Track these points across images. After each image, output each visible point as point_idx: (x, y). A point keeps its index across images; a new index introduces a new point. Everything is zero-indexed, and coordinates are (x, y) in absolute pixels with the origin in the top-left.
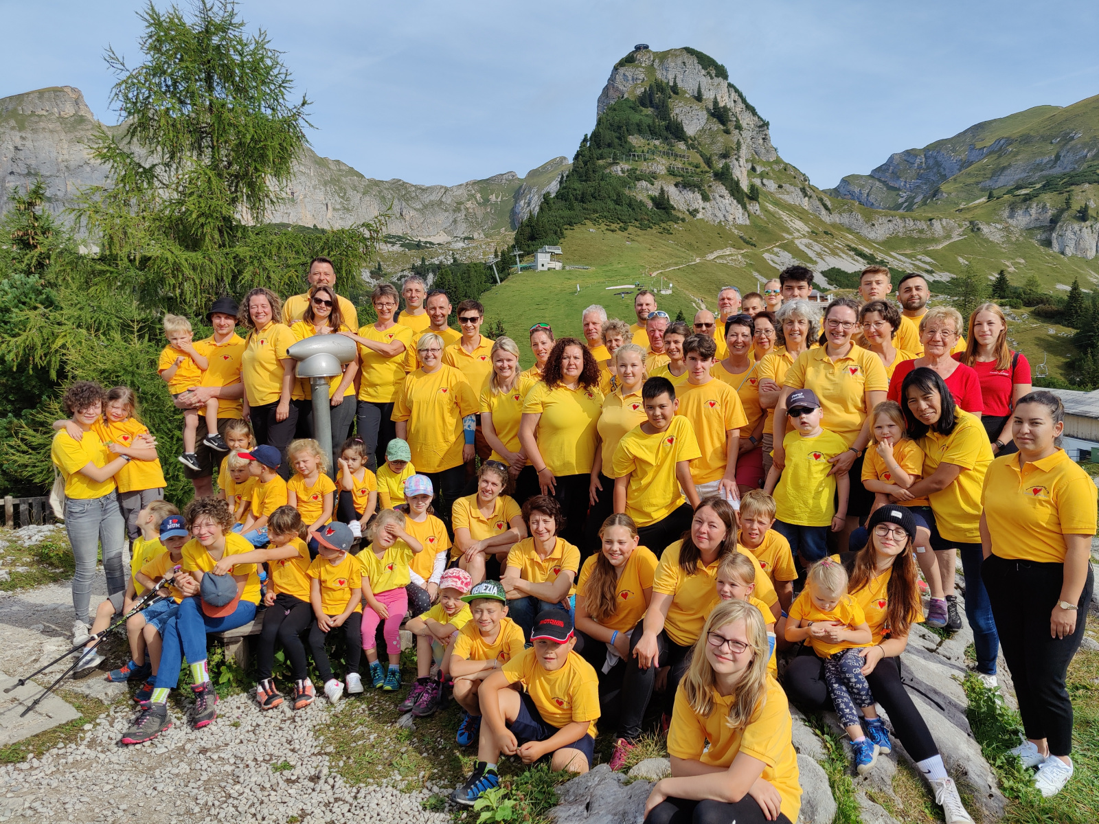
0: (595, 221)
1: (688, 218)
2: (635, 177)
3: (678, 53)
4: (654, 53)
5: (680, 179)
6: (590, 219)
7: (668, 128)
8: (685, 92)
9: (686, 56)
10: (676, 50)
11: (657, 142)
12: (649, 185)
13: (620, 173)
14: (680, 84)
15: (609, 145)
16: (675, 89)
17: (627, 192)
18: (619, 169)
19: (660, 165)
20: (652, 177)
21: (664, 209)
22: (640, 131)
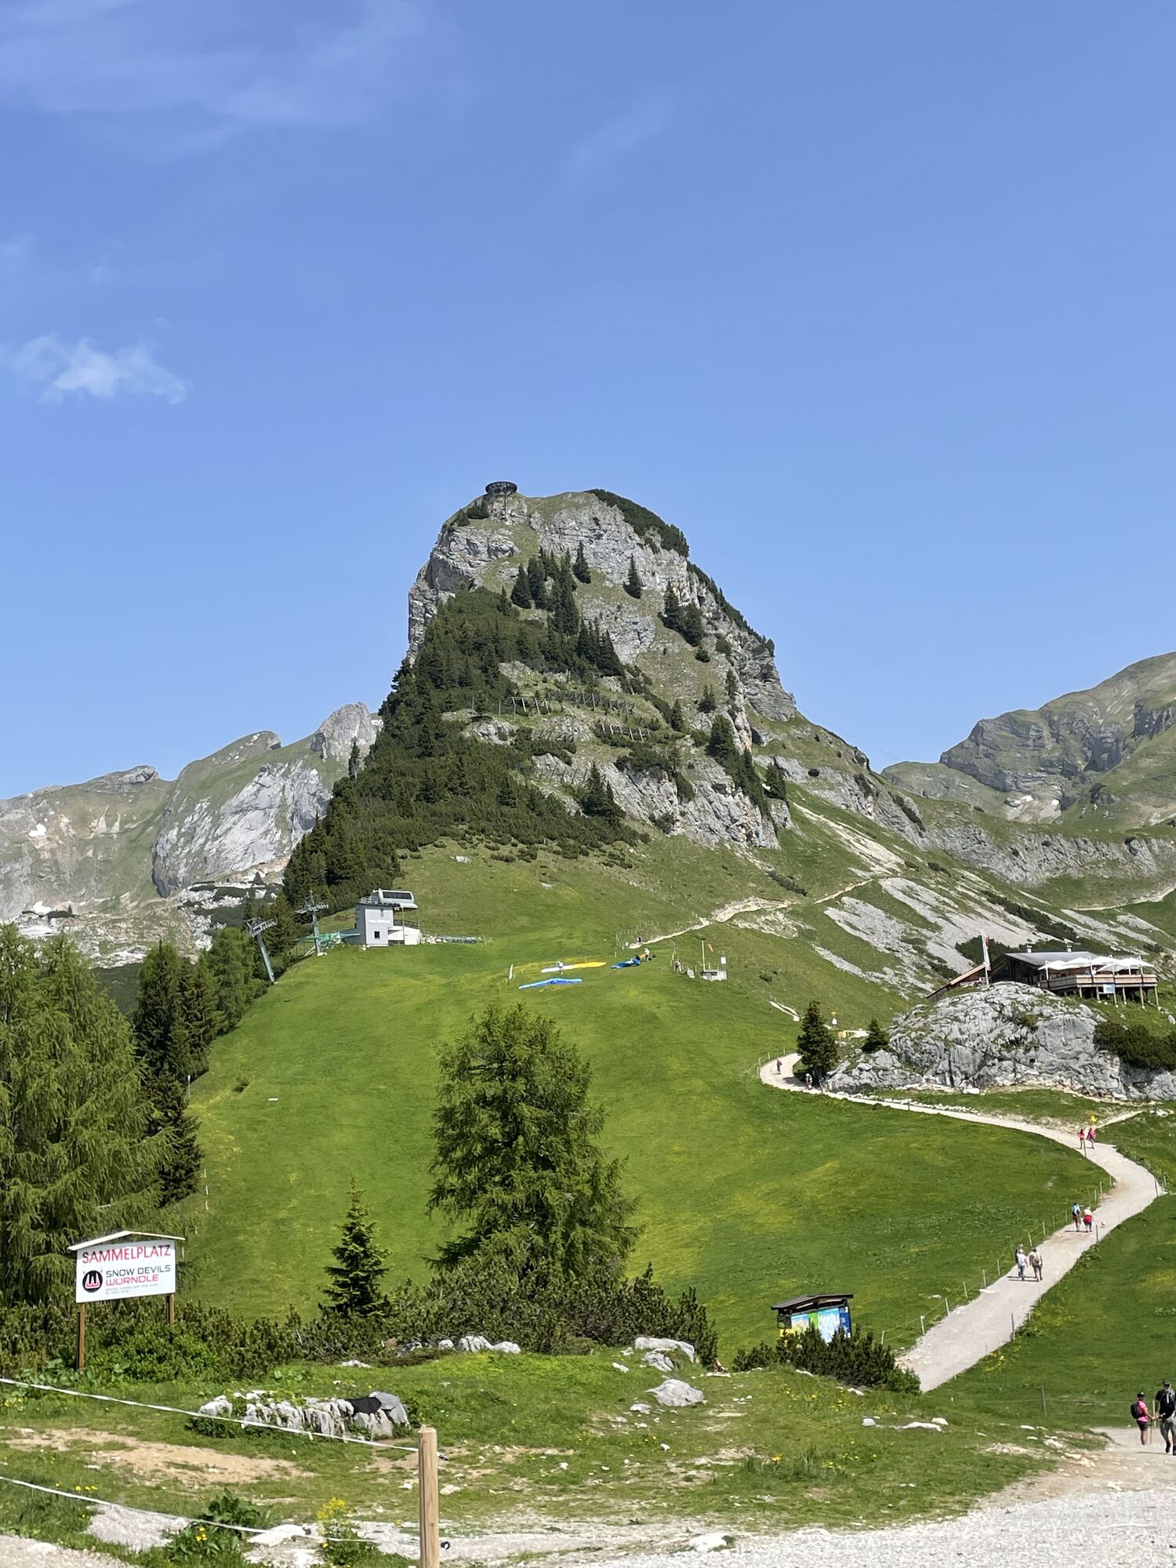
0: (462, 839)
1: (655, 835)
2: (529, 746)
3: (581, 500)
4: (528, 500)
5: (626, 752)
6: (454, 836)
7: (581, 649)
8: (603, 578)
9: (597, 508)
10: (575, 495)
11: (561, 677)
12: (562, 765)
13: (496, 740)
14: (590, 561)
15: (463, 683)
16: (583, 574)
17: (519, 779)
18: (493, 730)
19: (578, 723)
20: (565, 748)
21: (602, 813)
22: (524, 654)
